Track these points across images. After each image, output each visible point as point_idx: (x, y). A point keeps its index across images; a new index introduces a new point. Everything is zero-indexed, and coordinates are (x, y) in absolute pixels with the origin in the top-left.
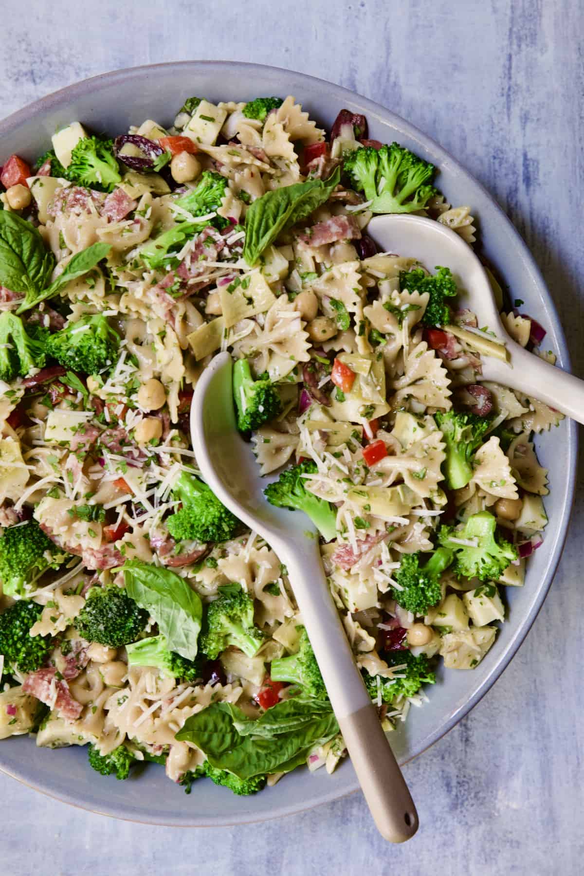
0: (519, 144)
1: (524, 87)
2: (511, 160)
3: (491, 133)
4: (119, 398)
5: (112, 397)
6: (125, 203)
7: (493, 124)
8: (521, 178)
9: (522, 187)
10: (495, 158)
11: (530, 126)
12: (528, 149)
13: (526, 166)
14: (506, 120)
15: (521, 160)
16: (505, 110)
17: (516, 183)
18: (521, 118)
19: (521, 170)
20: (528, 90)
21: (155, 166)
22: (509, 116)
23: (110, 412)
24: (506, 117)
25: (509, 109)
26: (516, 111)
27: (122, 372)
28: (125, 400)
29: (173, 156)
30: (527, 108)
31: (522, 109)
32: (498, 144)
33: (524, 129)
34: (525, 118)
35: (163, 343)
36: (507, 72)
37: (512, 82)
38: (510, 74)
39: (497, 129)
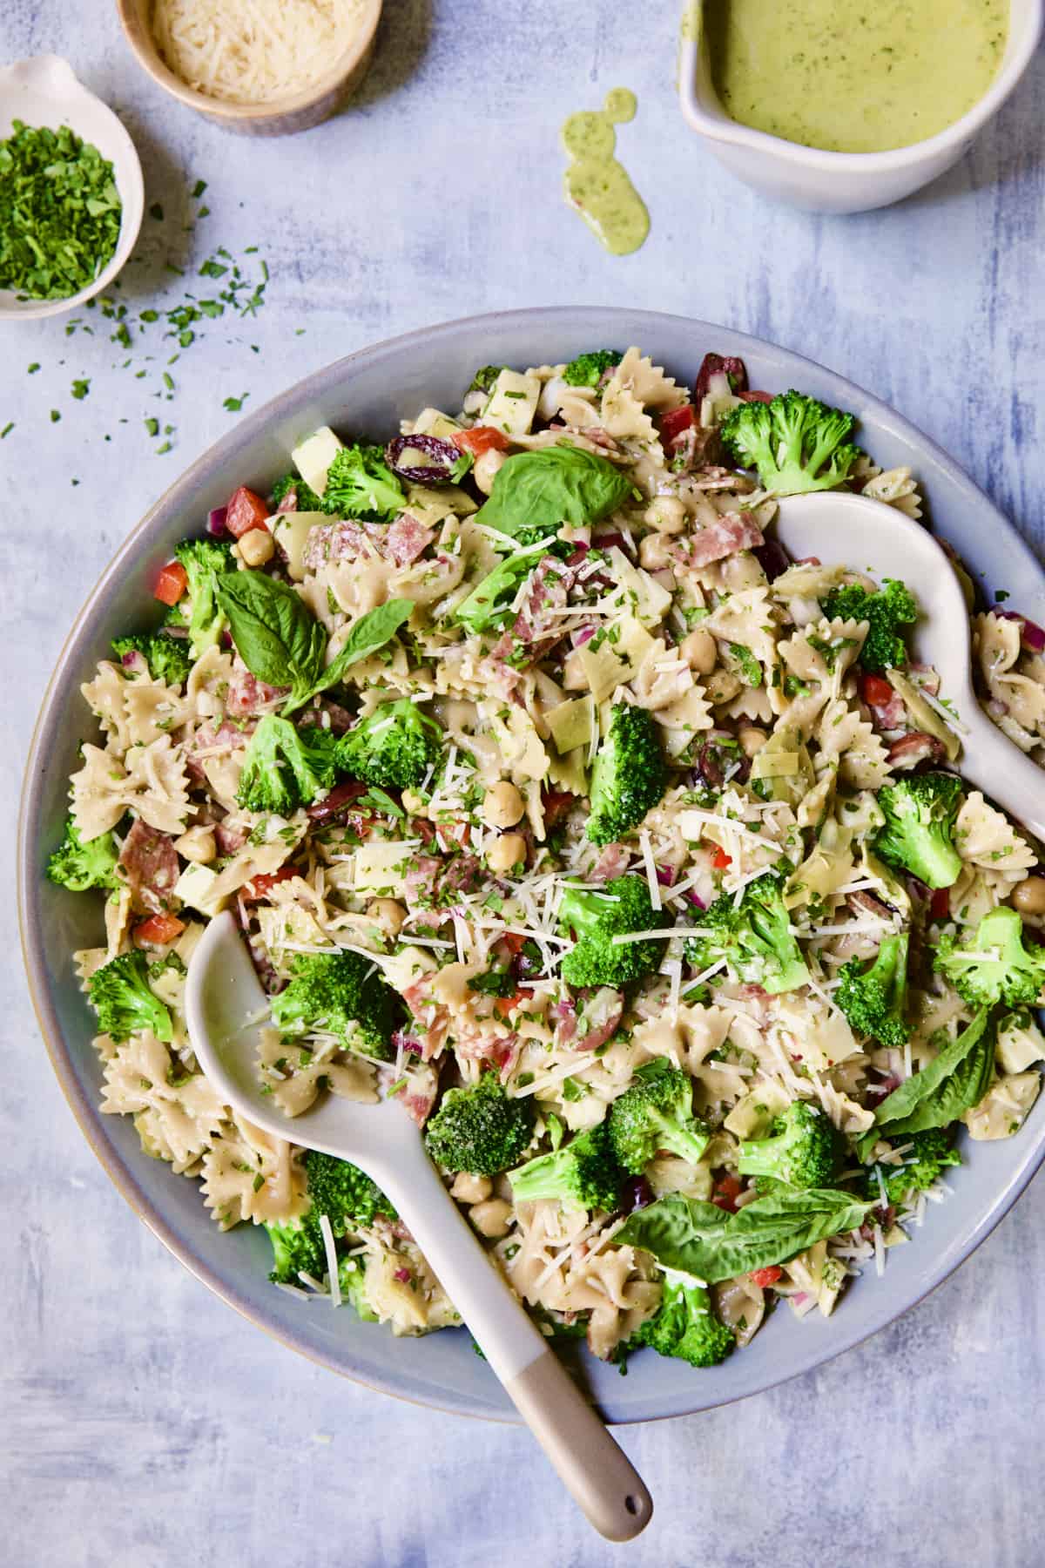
0: (1005, 380)
1: (1016, 298)
2: (994, 404)
3: (966, 364)
4: (457, 816)
5: (446, 817)
6: (417, 535)
7: (969, 351)
8: (1008, 431)
9: (1010, 443)
10: (970, 400)
11: (1023, 355)
12: (1020, 389)
13: (1016, 414)
14: (988, 347)
15: (1009, 406)
16: (988, 332)
17: (1001, 437)
18: (1010, 343)
19: (1008, 418)
20: (1021, 303)
21: (452, 477)
22: (992, 339)
23: (445, 837)
24: (988, 341)
25: (992, 329)
26: (1003, 333)
27: (454, 778)
28: (466, 817)
29: (476, 457)
30: (1020, 329)
31: (1011, 330)
32: (977, 380)
33: (1014, 358)
34: (1016, 344)
35: (508, 728)
36: (990, 276)
37: (999, 291)
38: (994, 278)
39: (974, 358)
